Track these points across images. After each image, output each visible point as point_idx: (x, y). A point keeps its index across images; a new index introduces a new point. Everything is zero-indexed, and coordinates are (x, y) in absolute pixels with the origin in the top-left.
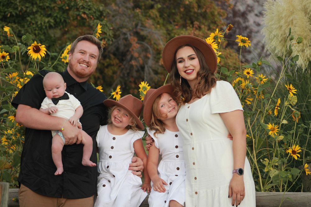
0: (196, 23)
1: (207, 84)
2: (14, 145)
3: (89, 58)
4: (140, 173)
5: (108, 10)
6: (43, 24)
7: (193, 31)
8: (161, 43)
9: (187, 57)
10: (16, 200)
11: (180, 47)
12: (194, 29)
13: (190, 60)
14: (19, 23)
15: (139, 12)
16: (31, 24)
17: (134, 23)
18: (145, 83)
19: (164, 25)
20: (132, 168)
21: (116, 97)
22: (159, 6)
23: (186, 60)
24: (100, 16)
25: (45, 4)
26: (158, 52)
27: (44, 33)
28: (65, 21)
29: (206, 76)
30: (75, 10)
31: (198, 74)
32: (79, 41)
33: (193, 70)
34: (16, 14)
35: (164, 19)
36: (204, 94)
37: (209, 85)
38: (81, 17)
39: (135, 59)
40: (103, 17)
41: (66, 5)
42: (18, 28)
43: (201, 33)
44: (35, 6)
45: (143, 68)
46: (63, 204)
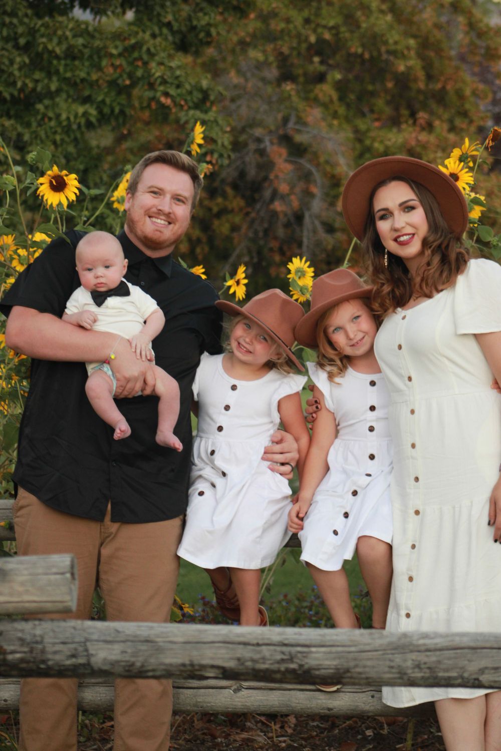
0: (422, 116)
1: (446, 267)
2: (5, 402)
3: (171, 204)
4: (287, 468)
5: (220, 88)
6: (72, 119)
7: (414, 135)
8: (342, 161)
9: (397, 206)
10: (7, 527)
11: (381, 183)
12: (418, 129)
13: (404, 211)
14: (18, 117)
15: (292, 89)
16: (46, 120)
17: (280, 116)
18: (301, 259)
19: (347, 119)
20: (269, 456)
21: (235, 293)
22: (338, 76)
23: (396, 213)
24: (203, 101)
25: (77, 73)
26: (335, 181)
27: (76, 139)
28: (122, 112)
29: (443, 246)
30: (146, 87)
31: (425, 243)
32: (147, 164)
33: (414, 234)
34: (12, 95)
35: (348, 106)
36: (440, 288)
37: (450, 270)
38: (158, 102)
39: (283, 198)
40: (208, 104)
41: (125, 76)
42: (16, 129)
43: (432, 139)
44: (55, 78)
45: (299, 218)
46: (112, 536)
